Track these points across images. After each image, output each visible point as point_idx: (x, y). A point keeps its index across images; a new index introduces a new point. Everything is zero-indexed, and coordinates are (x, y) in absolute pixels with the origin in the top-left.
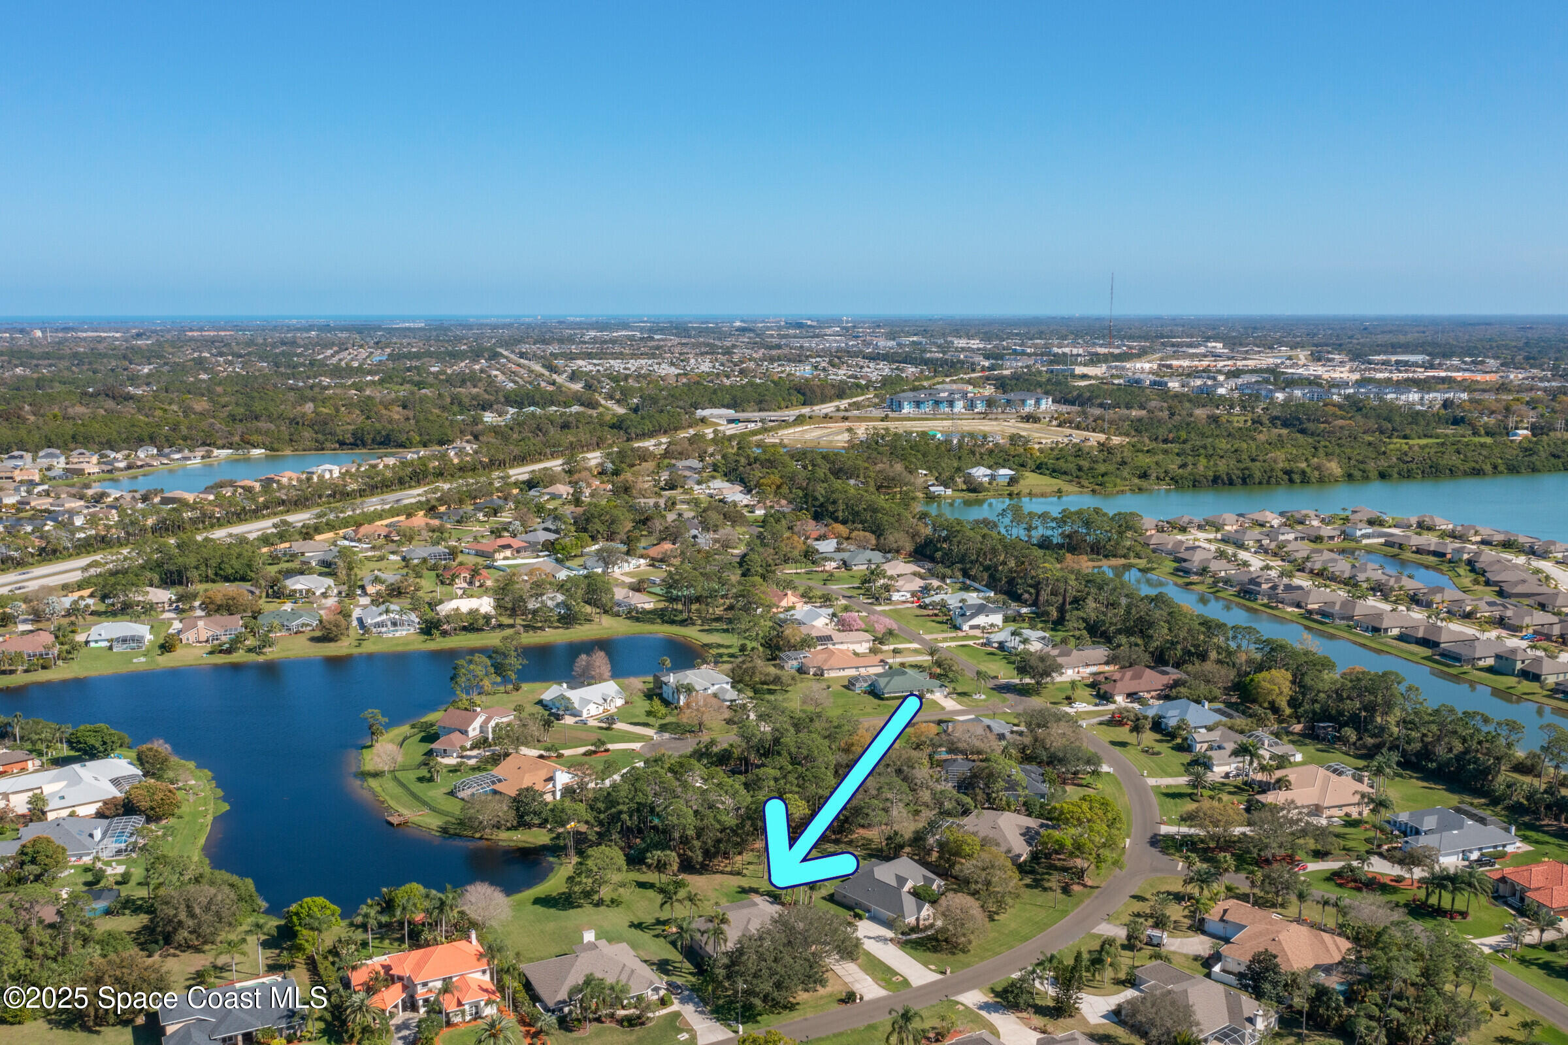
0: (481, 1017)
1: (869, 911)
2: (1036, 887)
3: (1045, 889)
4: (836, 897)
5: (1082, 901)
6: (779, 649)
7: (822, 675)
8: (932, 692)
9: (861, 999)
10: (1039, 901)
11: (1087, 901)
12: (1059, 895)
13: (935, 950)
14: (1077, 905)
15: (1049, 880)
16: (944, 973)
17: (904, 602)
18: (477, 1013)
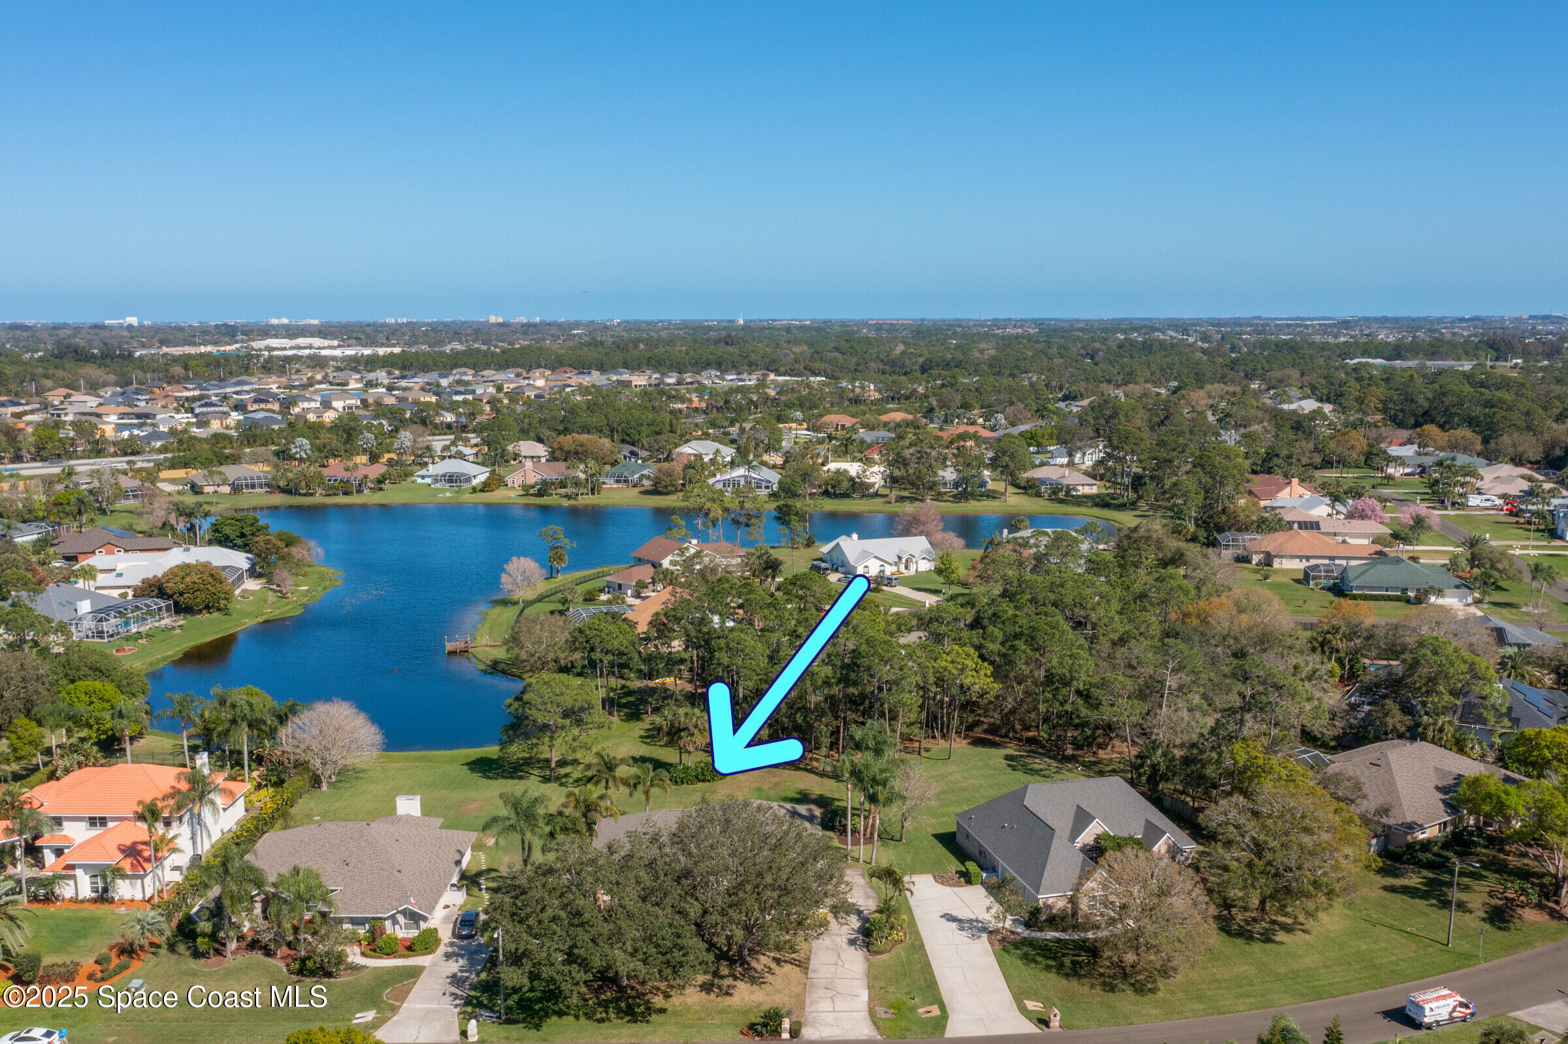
0: (111, 901)
1: (992, 869)
2: (1425, 896)
3: (1445, 904)
4: (960, 839)
5: (1528, 944)
6: (1220, 529)
7: (1270, 564)
8: (1440, 593)
9: (795, 1033)
10: (1416, 924)
11: (1540, 947)
12: (1473, 921)
13: (1074, 972)
14: (1510, 949)
15: (1466, 888)
16: (1044, 1022)
17: (1487, 509)
18: (105, 890)
